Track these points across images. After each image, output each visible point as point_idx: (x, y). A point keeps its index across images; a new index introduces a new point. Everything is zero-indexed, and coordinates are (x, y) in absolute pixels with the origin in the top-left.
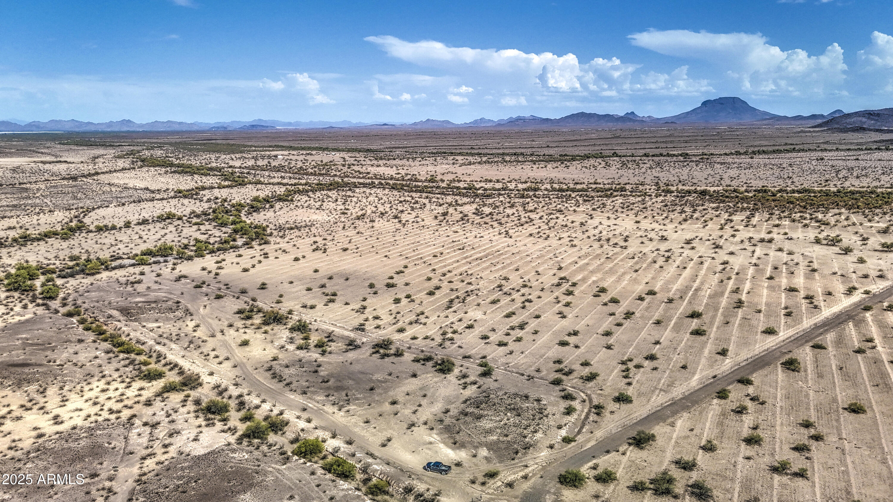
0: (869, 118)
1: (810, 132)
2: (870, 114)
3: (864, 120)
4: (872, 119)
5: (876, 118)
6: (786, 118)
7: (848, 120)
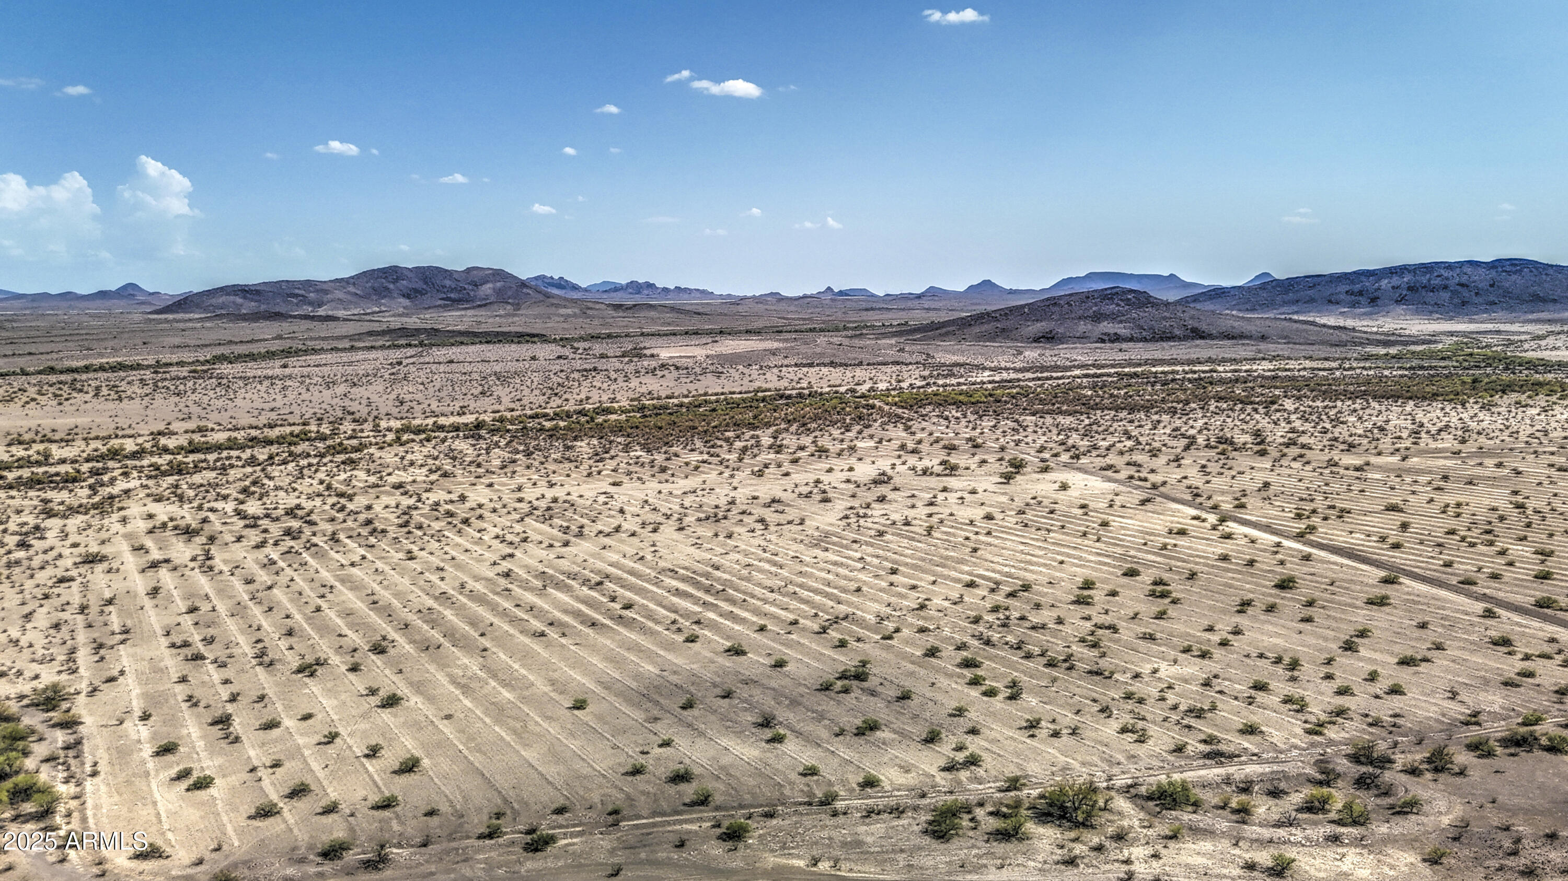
0: (245, 298)
1: (160, 322)
2: (244, 291)
3: (239, 300)
4: (252, 300)
5: (257, 298)
6: (45, 296)
7: (214, 301)
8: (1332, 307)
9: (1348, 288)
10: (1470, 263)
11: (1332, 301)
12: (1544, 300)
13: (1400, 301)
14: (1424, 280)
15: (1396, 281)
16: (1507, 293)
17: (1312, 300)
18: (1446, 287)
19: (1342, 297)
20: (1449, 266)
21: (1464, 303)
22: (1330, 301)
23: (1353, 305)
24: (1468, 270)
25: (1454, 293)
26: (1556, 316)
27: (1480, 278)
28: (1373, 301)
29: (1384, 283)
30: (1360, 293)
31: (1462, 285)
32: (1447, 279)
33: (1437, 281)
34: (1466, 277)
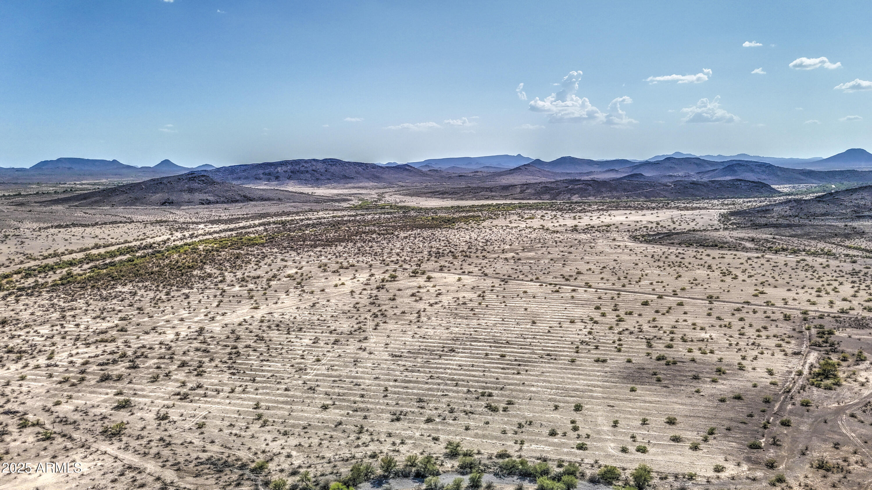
8: (258, 181)
9: (262, 171)
10: (314, 160)
11: (257, 178)
12: (349, 178)
13: (290, 178)
14: (297, 168)
15: (284, 168)
16: (333, 175)
17: (246, 178)
18: (307, 172)
19: (262, 176)
20: (306, 161)
21: (318, 179)
22: (256, 179)
23: (269, 180)
24: (314, 163)
25: (312, 175)
26: (357, 185)
27: (321, 167)
28: (277, 178)
29: (279, 169)
30: (269, 174)
31: (313, 170)
32: (306, 167)
33: (303, 169)
34: (314, 167)
